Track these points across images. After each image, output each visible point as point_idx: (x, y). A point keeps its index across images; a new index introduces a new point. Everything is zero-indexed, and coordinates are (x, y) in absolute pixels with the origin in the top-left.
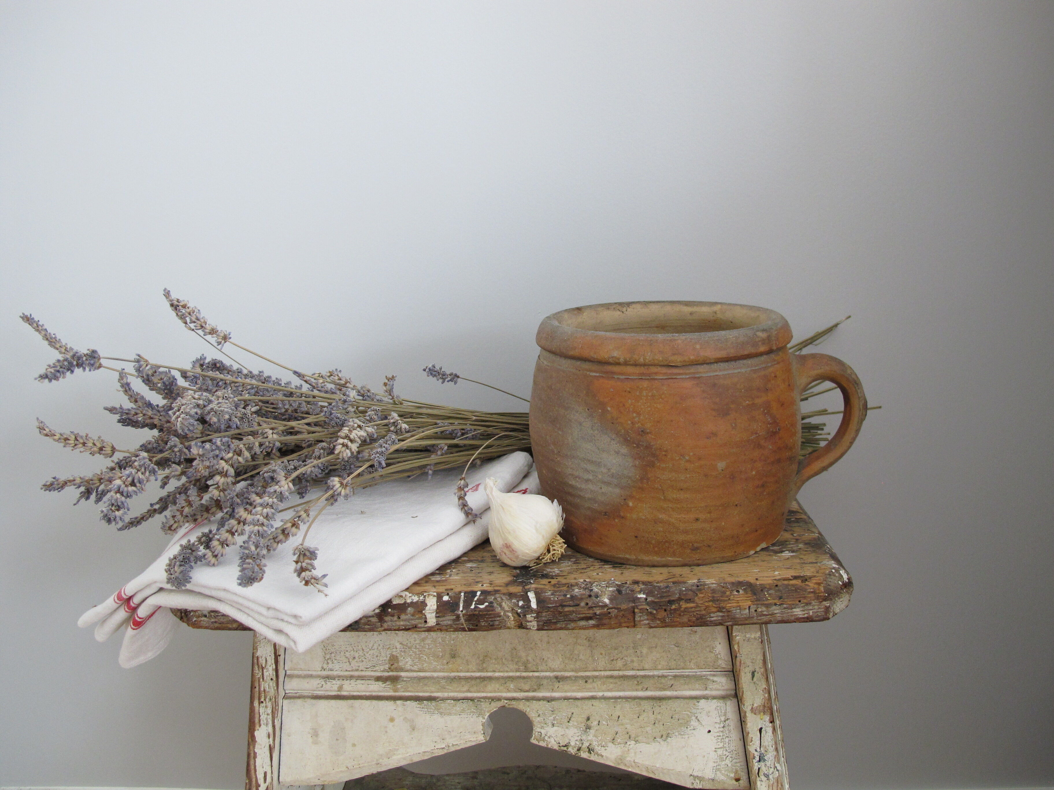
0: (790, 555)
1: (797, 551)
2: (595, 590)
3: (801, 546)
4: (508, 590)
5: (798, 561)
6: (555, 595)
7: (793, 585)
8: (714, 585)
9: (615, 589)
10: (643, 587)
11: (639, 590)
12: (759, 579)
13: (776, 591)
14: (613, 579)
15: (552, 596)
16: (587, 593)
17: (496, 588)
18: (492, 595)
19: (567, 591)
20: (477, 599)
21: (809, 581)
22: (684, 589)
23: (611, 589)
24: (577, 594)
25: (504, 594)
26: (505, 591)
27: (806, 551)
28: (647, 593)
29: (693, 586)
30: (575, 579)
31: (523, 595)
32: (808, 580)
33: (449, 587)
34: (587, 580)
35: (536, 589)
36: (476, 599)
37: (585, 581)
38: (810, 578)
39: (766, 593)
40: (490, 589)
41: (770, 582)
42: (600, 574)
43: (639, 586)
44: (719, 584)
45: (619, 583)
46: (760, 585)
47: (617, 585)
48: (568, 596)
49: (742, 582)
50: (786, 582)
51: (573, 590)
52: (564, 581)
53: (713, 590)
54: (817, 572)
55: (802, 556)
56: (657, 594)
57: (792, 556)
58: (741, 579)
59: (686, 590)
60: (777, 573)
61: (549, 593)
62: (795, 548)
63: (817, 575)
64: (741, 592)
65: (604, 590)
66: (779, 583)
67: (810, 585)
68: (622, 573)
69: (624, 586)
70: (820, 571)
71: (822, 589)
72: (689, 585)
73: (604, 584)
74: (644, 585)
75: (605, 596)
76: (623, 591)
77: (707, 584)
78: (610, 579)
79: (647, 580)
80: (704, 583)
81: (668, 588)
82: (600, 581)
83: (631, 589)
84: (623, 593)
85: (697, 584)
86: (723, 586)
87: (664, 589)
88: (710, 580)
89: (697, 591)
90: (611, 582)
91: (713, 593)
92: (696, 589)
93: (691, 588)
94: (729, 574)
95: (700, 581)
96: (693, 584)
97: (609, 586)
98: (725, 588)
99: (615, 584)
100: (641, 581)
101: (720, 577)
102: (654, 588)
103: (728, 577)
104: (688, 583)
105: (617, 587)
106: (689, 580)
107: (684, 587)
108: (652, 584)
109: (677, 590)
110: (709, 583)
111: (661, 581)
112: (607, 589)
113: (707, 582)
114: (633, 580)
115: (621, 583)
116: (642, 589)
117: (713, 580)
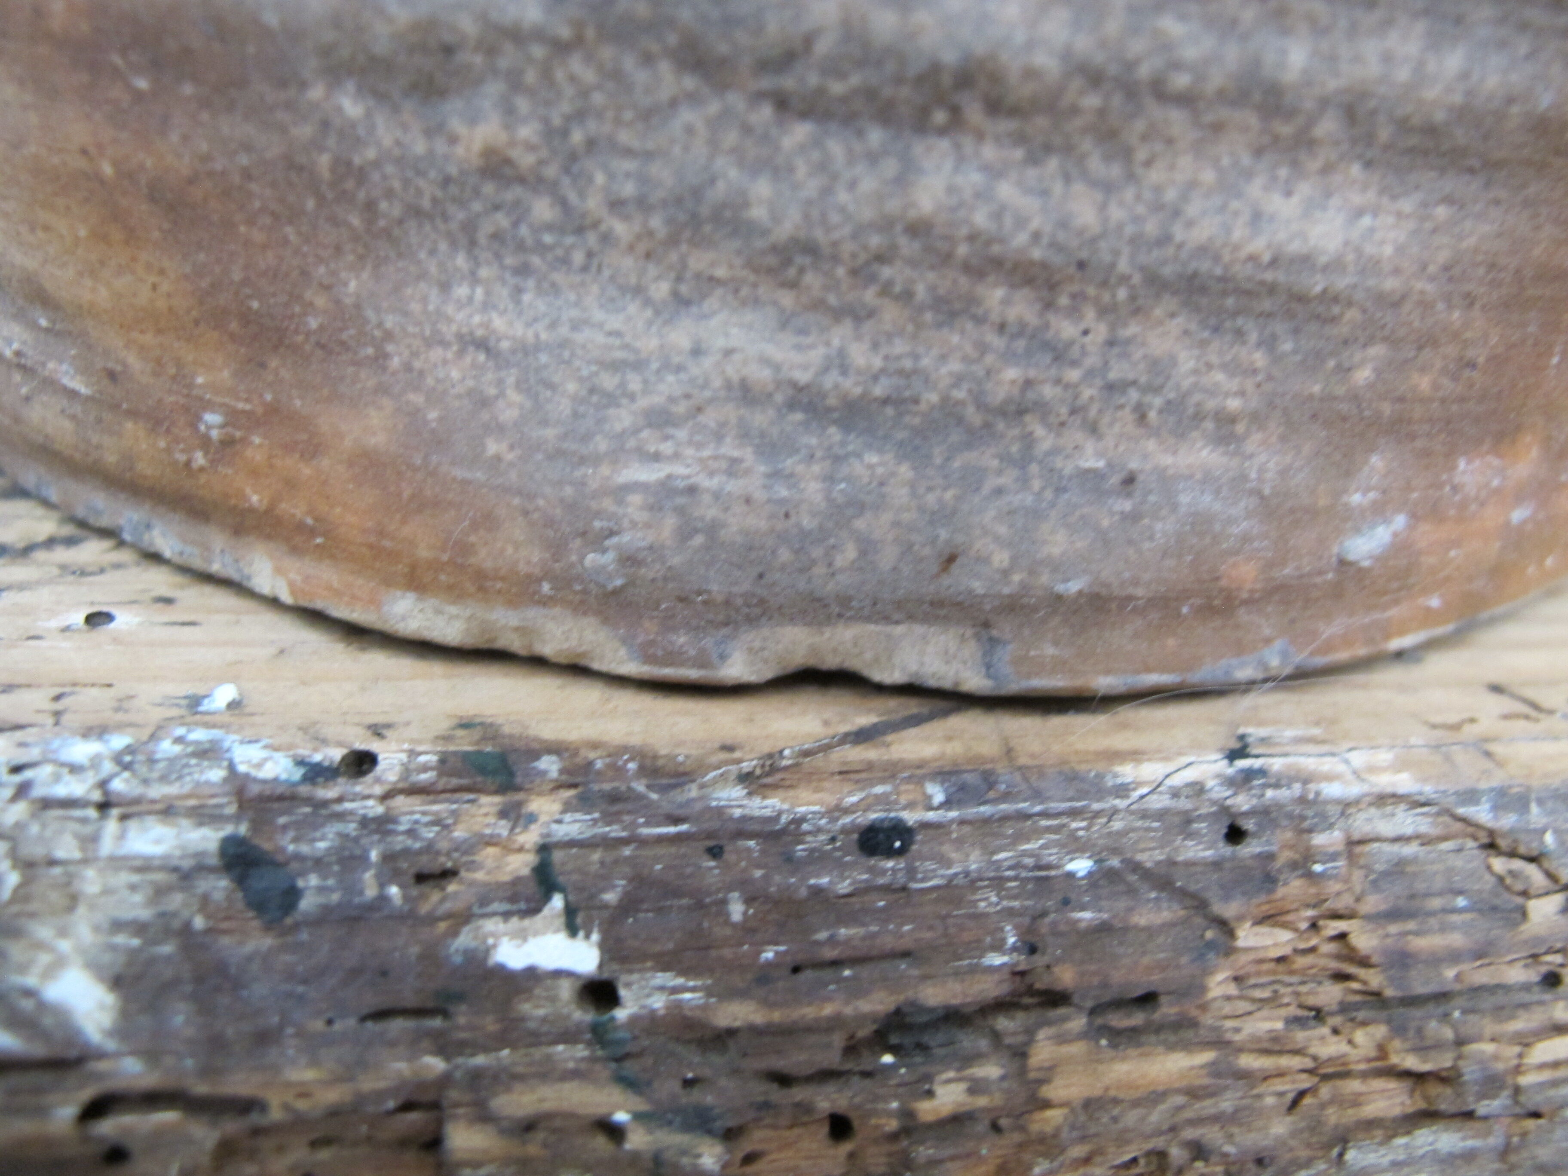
47: (242, 787)
53: (1398, 870)
56: (753, 931)
59: (1102, 878)
65: (68, 848)
69: (323, 816)
72: (1145, 815)
73: (75, 769)
74: (584, 802)
75: (63, 932)
76: (313, 880)
77: (1333, 811)
78: (200, 690)
79: (635, 740)
80: (1302, 800)
81: (891, 853)
82: (57, 714)
83: (406, 852)
84: (307, 903)
85: (1224, 810)
86: (1491, 833)
87: (841, 867)
88: (1358, 759)
89: (1227, 898)
90: (179, 740)
91: (1393, 915)
92: (1216, 865)
93: (1159, 856)
94: (1496, 689)
95: (1262, 772)
96: (1184, 804)
97: (137, 801)
98: (1512, 854)
99: (216, 774)
100: (555, 749)
101: (1434, 726)
102: (715, 852)
103: (1506, 717)
104: (1122, 790)
105: (237, 819)
106: (1135, 756)
107: (1076, 847)
108: (693, 791)
109: (998, 883)
110: (1354, 790)
111: (807, 753)
112: (107, 846)
113: (1330, 778)
114: (466, 725)
115: (300, 762)
116: (558, 856)
117: (1384, 757)
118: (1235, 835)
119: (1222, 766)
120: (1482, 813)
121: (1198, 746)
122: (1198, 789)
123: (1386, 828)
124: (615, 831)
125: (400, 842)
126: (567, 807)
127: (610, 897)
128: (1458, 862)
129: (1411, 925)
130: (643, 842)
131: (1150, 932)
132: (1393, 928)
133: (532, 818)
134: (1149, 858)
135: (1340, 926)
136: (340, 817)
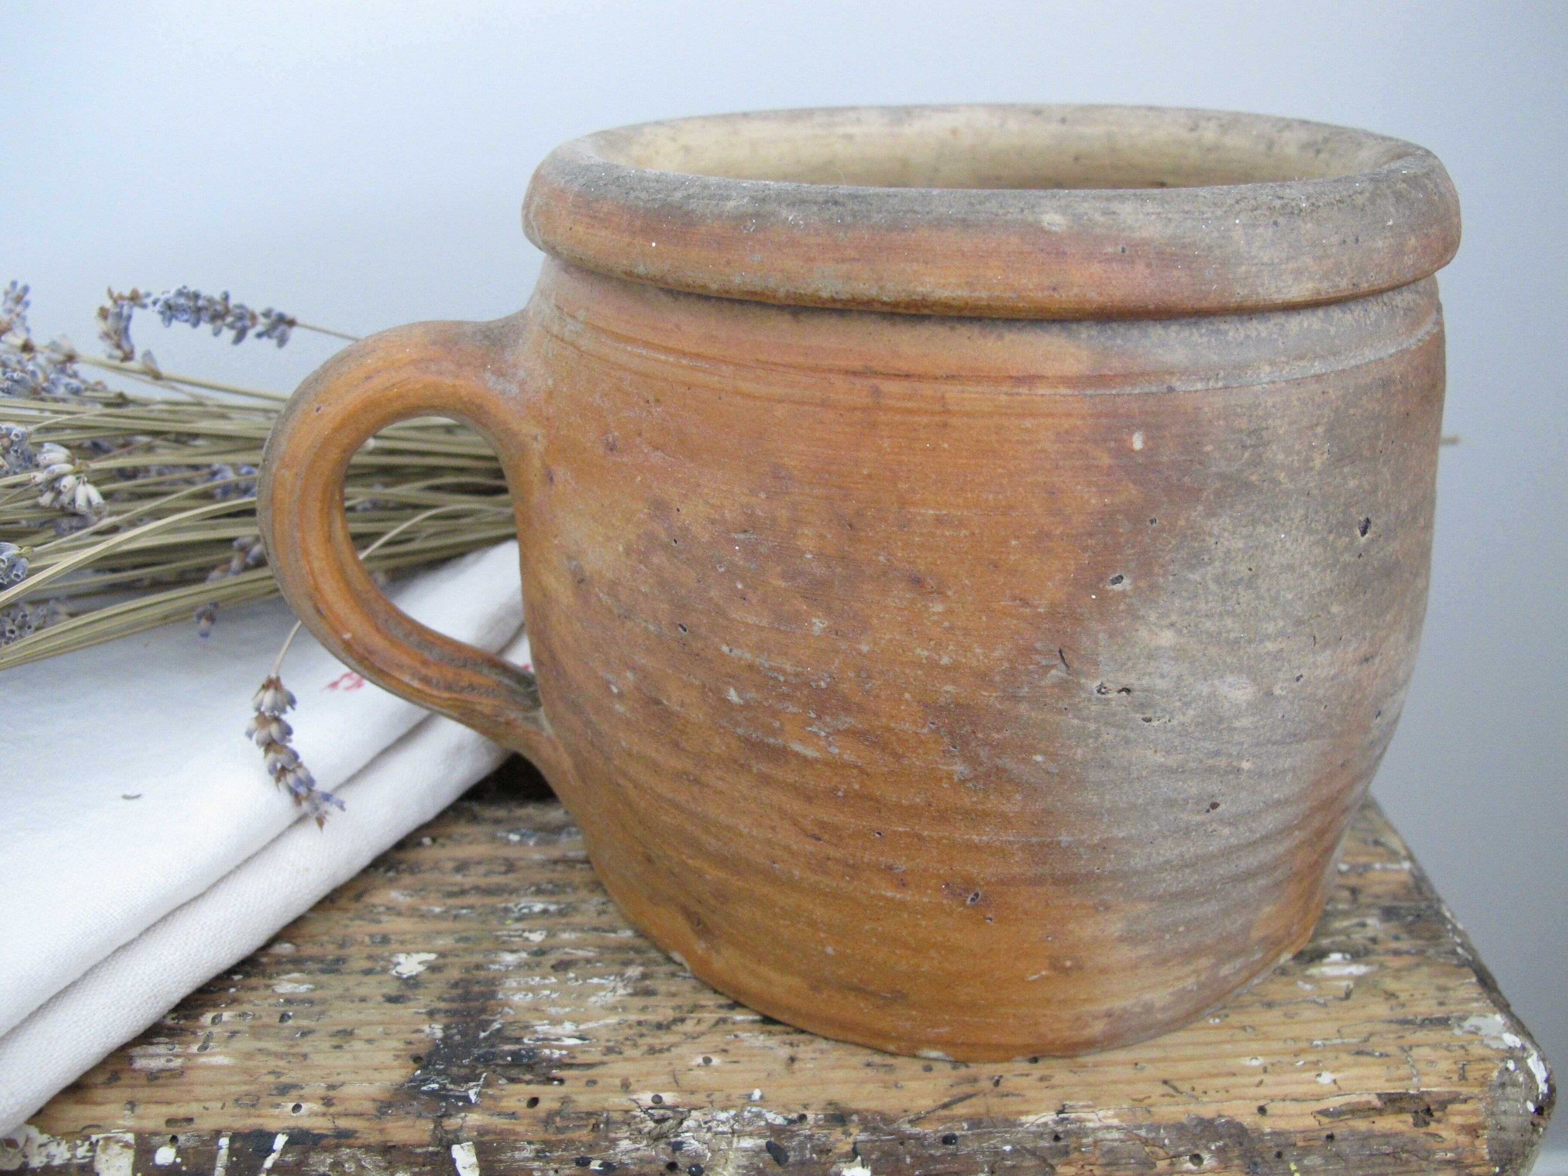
0: (1350, 977)
1: (1367, 952)
2: (692, 1144)
3: (1374, 923)
4: (382, 1131)
5: (1381, 1009)
6: (548, 1160)
7: (1386, 1136)
8: (1116, 1135)
9: (762, 1142)
10: (863, 1137)
11: (848, 1148)
12: (1271, 1108)
13: (1327, 1159)
14: (757, 1094)
15: (536, 1164)
16: (661, 1153)
17: (343, 1123)
18: (325, 1149)
19: (591, 1147)
20: (275, 1164)
21: (1439, 1121)
22: (1008, 1148)
23: (747, 1143)
24: (626, 1159)
25: (368, 1148)
26: (374, 1138)
27: (1397, 953)
28: (878, 1160)
29: (1041, 1135)
30: (626, 1086)
31: (437, 1154)
32: (1437, 1114)
33: (180, 1111)
34: (668, 1098)
35: (483, 1131)
36: (269, 1163)
37: (657, 1100)
38: (1444, 1104)
39: (1293, 1167)
40: (321, 1125)
41: (1310, 1122)
42: (716, 1061)
43: (848, 1134)
44: (1130, 1133)
45: (779, 1121)
46: (1274, 1133)
47: (770, 1126)
48: (595, 1165)
49: (1211, 1122)
50: (1361, 1125)
51: (614, 1142)
52: (584, 1100)
53: (1111, 1150)
54: (1463, 1077)
55: (1391, 984)
56: (913, 1166)
57: (1359, 980)
58: (1208, 1111)
59: (1014, 1151)
60: (1326, 1078)
61: (528, 1152)
62: (1358, 938)
63: (1465, 1090)
64: (1208, 1161)
65: (724, 1146)
66: (1340, 1128)
67: (1444, 1134)
68: (792, 1059)
69: (793, 1135)
70: (1474, 1072)
71: (1484, 1150)
72: (1028, 1133)
73: (723, 1123)
74: (865, 1130)
75: (724, 1169)
76: (792, 1153)
77: (1089, 1131)
78: (748, 1092)
79: (879, 1109)
80: (1080, 1128)
81: (951, 1144)
82: (711, 1102)
83: (818, 1145)
84: (791, 1160)
85: (1054, 1131)
86: (1146, 1139)
87: (938, 1148)
88: (1101, 1114)
89: (1053, 1158)
90: (749, 1111)
91: (1109, 1164)
92: (1050, 1148)
93: (1032, 1145)
94: (1165, 1082)
95: (1067, 1119)
96: (1041, 1129)
97: (742, 1131)
98: (1154, 1145)
99: (763, 1123)
100: (857, 1112)
101: (1134, 1100)
102: (902, 1144)
103: (1163, 1096)
104: (1022, 1125)
105: (770, 1136)
106: (1027, 1113)
107: (1007, 1142)
108: (896, 1126)
109: (983, 1153)
110: (1098, 1124)
111: (928, 1113)
112: (735, 1145)
113: (1089, 1121)
114: (830, 1104)
115: (786, 1119)
116: (858, 1146)
117: (1111, 1113)
118: (1057, 1138)
119: (1055, 1117)
120: (1143, 1133)
121: (1048, 1109)
122: (1046, 1124)
123: (1109, 1136)
124: (874, 1138)
125: (816, 1141)
126: (861, 1131)
127: (873, 1157)
128: (1133, 1148)
129: (1115, 1168)
130: (882, 1141)
131: (1028, 1167)
132: (1108, 1169)
133: (851, 1134)
134: (1029, 1146)
135: (1091, 1167)
136: (799, 1135)
